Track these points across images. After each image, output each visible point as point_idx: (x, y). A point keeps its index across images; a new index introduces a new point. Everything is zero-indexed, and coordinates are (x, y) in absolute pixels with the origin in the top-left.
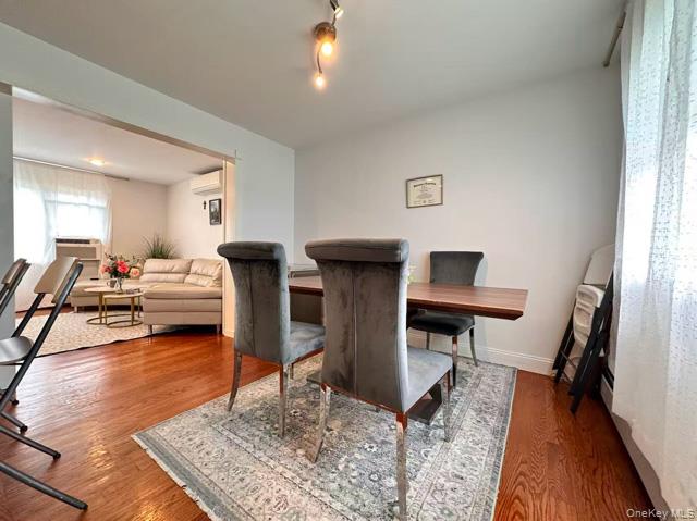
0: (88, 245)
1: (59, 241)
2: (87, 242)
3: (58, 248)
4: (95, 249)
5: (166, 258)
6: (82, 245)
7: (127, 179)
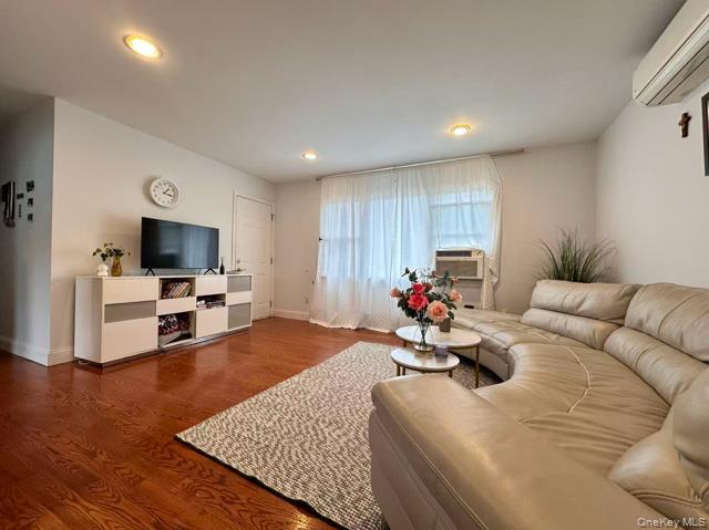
0: (468, 258)
1: (440, 254)
2: (468, 253)
3: (438, 263)
4: (475, 263)
5: (584, 280)
6: (462, 258)
7: (521, 151)
